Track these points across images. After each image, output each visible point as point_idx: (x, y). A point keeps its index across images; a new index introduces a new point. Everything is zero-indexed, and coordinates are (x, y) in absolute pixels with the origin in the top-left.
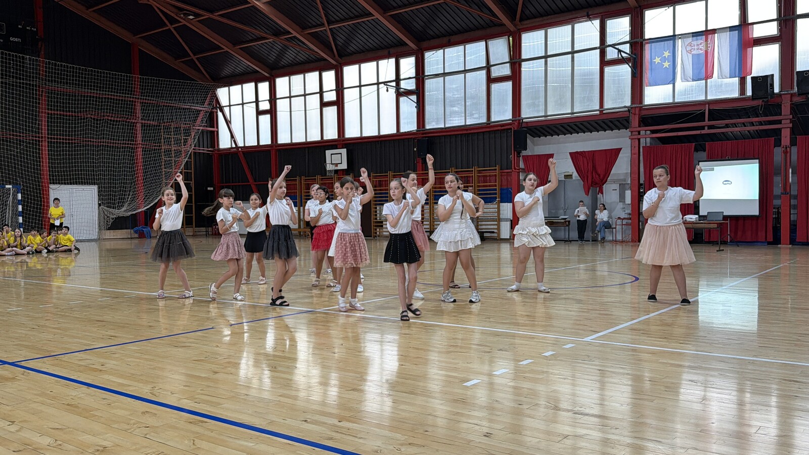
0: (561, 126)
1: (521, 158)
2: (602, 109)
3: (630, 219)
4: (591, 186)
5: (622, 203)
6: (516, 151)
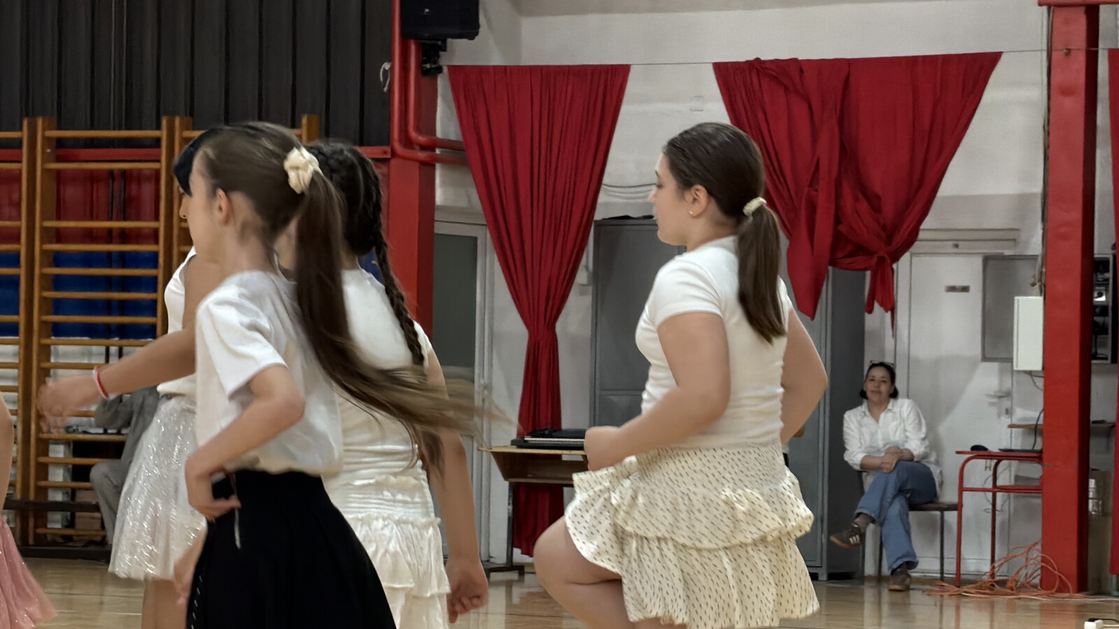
1: (443, 83)
3: (1035, 456)
4: (833, 263)
5: (995, 365)
6: (417, 38)
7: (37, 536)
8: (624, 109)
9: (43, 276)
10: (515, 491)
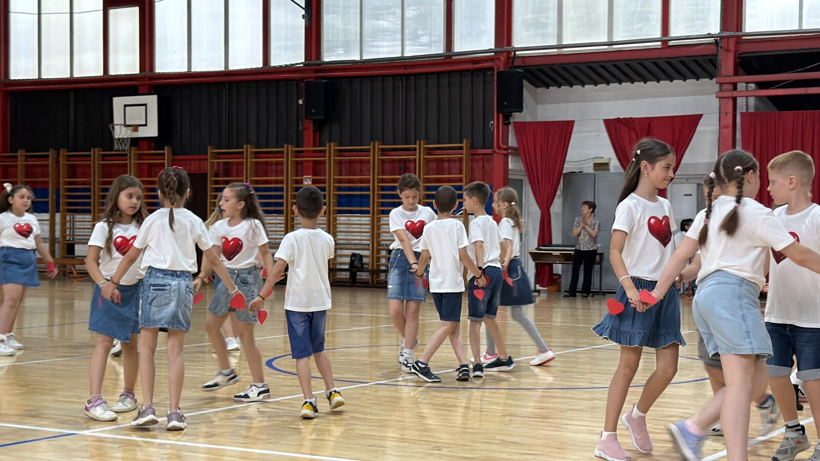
0: (589, 67)
1: (511, 127)
2: (666, 38)
6: (502, 113)
7: (377, 281)
8: (573, 136)
9: (378, 194)
10: (537, 265)
